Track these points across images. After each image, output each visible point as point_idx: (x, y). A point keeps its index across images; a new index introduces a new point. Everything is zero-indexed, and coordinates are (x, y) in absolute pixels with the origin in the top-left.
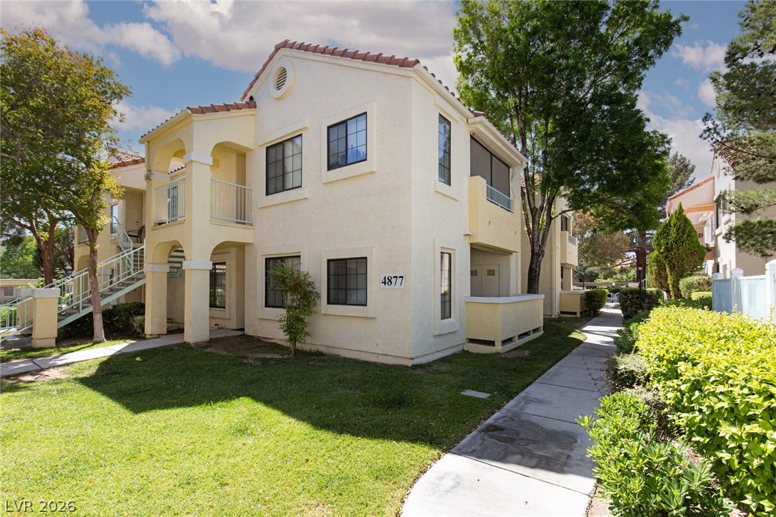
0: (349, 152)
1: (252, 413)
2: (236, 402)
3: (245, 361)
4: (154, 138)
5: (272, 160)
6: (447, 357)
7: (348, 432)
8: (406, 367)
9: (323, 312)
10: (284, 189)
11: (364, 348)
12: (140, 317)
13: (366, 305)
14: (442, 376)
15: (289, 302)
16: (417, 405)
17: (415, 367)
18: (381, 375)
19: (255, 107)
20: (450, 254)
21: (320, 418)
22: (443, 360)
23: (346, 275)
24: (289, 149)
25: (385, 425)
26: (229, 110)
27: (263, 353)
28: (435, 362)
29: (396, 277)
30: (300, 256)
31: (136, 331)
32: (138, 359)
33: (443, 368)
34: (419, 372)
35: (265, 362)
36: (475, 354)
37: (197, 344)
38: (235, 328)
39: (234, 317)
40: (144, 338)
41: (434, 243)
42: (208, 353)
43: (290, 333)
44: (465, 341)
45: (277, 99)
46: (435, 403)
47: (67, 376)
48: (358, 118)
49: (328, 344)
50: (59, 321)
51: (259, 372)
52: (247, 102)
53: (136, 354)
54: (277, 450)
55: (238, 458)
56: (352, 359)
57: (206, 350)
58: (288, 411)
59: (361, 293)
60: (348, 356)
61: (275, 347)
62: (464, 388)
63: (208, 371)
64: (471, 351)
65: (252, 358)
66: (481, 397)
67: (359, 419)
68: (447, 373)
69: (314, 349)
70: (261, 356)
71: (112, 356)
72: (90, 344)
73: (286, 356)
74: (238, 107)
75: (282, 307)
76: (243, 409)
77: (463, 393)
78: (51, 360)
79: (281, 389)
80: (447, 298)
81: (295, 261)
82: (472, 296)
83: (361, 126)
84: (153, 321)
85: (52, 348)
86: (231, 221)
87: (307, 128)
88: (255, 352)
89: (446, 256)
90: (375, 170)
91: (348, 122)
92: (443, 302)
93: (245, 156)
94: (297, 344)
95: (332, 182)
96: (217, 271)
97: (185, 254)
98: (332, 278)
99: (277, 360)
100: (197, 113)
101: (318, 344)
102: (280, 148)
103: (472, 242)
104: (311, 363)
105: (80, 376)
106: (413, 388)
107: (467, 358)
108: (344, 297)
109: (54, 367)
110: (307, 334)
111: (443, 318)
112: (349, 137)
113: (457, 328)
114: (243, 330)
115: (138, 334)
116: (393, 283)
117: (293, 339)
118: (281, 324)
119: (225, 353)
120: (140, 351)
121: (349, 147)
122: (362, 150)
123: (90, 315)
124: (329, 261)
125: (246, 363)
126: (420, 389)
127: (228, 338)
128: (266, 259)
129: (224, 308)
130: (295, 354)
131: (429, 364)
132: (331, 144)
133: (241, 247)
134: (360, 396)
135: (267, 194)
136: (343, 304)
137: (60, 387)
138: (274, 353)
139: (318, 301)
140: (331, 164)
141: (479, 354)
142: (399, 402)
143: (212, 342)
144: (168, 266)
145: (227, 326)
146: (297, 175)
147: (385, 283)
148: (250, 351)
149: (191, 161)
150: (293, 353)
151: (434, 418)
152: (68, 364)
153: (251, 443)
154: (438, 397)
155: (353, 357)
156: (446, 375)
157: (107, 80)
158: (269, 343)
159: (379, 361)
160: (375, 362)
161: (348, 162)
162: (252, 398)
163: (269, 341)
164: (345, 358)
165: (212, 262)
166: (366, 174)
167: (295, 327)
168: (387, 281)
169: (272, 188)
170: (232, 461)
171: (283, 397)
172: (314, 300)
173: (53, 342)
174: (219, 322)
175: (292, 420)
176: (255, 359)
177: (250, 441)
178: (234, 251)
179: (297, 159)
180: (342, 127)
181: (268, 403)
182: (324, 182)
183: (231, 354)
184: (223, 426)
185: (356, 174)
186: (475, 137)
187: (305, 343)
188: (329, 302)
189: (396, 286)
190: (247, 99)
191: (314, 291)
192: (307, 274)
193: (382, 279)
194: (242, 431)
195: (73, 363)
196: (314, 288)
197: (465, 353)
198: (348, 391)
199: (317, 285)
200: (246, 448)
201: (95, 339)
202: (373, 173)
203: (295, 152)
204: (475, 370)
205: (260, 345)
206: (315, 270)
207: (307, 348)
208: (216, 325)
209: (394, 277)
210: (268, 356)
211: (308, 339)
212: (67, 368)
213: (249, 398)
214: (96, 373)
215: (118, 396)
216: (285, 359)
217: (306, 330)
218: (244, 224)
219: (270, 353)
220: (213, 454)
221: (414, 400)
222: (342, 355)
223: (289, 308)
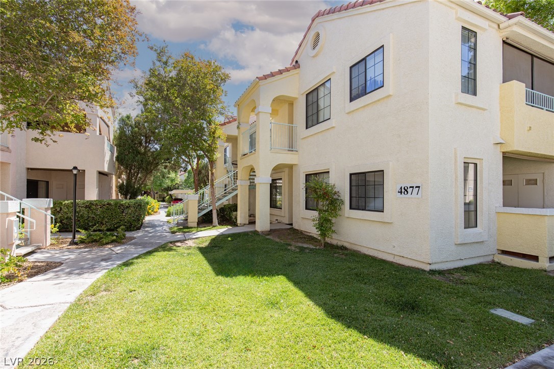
0: (368, 83)
1: (284, 290)
2: (276, 278)
3: (289, 248)
4: (241, 102)
5: (310, 103)
6: (472, 266)
7: (356, 328)
8: (424, 271)
9: (346, 215)
10: (318, 123)
11: (381, 248)
12: (235, 213)
13: (383, 212)
14: (465, 287)
15: (320, 207)
16: (432, 315)
17: (433, 272)
18: (396, 275)
19: (299, 67)
20: (476, 165)
21: (333, 307)
22: (466, 269)
23: (365, 185)
24: (322, 92)
25: (394, 329)
26: (282, 73)
27: (302, 243)
28: (457, 270)
29: (413, 187)
30: (329, 172)
31: (233, 221)
32: (229, 239)
33: (466, 278)
34: (437, 278)
35: (302, 249)
36: (509, 267)
37: (262, 232)
38: (288, 223)
39: (287, 215)
40: (237, 226)
41: (456, 153)
42: (268, 239)
43: (321, 230)
44: (495, 252)
45: (313, 57)
46: (454, 317)
47: (195, 245)
48: (376, 53)
49: (351, 241)
50: (199, 213)
51: (296, 257)
52: (293, 65)
53: (229, 236)
54: (293, 328)
55: (264, 328)
56: (370, 256)
57: (268, 237)
58: (310, 295)
59: (378, 201)
60: (367, 253)
61: (311, 239)
62: (495, 305)
63: (265, 252)
64: (503, 262)
65: (295, 245)
66: (520, 321)
67: (368, 317)
68: (471, 284)
69: (340, 244)
70: (300, 245)
71: (218, 236)
72: (211, 227)
73: (318, 247)
74: (287, 70)
75: (316, 210)
76: (279, 286)
77: (492, 311)
78: (191, 235)
79: (309, 274)
80: (472, 208)
81: (325, 175)
82: (504, 206)
83: (379, 58)
84: (241, 216)
85: (195, 228)
86: (285, 150)
87: (334, 73)
88: (297, 242)
89: (471, 167)
90: (391, 94)
91: (367, 58)
92: (467, 212)
93: (293, 104)
94: (326, 239)
95: (353, 111)
96: (277, 184)
97: (256, 174)
98: (354, 188)
99: (311, 250)
100: (262, 80)
101: (343, 240)
102: (315, 93)
103: (505, 150)
104: (336, 255)
105: (201, 246)
106: (429, 294)
107: (498, 270)
108: (364, 204)
109: (191, 239)
110: (334, 232)
111: (467, 226)
112: (368, 71)
113: (485, 238)
114: (292, 224)
115: (234, 223)
116: (410, 193)
117: (323, 235)
118: (315, 223)
119: (278, 240)
120: (231, 234)
121: (368, 78)
122: (379, 79)
123: (211, 211)
124: (351, 175)
125: (289, 249)
126: (437, 296)
127: (282, 229)
128: (306, 175)
129: (281, 209)
130: (325, 246)
131: (450, 272)
132: (353, 80)
133: (291, 167)
134: (373, 292)
135: (307, 128)
136: (363, 210)
137: (189, 251)
138: (310, 243)
139: (342, 207)
140: (353, 96)
141: (515, 267)
142: (411, 307)
143: (271, 232)
144: (249, 181)
145: (283, 221)
146: (327, 110)
147: (401, 192)
148: (294, 240)
149: (259, 112)
150: (323, 245)
151: (454, 334)
152: (196, 238)
153: (276, 316)
154: (459, 310)
155: (371, 255)
156: (470, 287)
157: (219, 73)
158: (308, 235)
159: (395, 261)
160: (392, 262)
161: (367, 91)
162: (287, 278)
163: (308, 234)
164: (365, 254)
165: (271, 179)
166: (383, 98)
167: (325, 225)
168: (403, 190)
169: (310, 123)
170: (259, 329)
171: (308, 281)
172: (339, 206)
173: (196, 225)
174: (278, 218)
175: (311, 303)
176: (296, 247)
177: (277, 315)
178: (287, 170)
179: (327, 98)
180: (362, 64)
181: (297, 283)
182: (347, 112)
183: (282, 241)
184: (263, 296)
185: (374, 101)
186: (509, 41)
187: (332, 238)
188: (351, 208)
189: (412, 196)
190: (294, 63)
191: (339, 198)
192: (334, 185)
193: (398, 189)
194: (274, 304)
195: (199, 237)
196: (339, 196)
197: (495, 265)
198: (362, 286)
199: (342, 194)
200: (271, 320)
201: (213, 224)
202: (389, 96)
203: (326, 93)
204: (509, 287)
205: (302, 236)
206: (340, 183)
207: (334, 242)
208: (277, 220)
209: (410, 187)
210: (305, 246)
211: (334, 236)
212: (196, 240)
213: (285, 277)
214: (209, 245)
215: (213, 262)
216: (316, 249)
217: (333, 228)
218: (292, 151)
219: (307, 243)
220: (249, 319)
221: (430, 308)
222: (362, 252)
223: (320, 211)
